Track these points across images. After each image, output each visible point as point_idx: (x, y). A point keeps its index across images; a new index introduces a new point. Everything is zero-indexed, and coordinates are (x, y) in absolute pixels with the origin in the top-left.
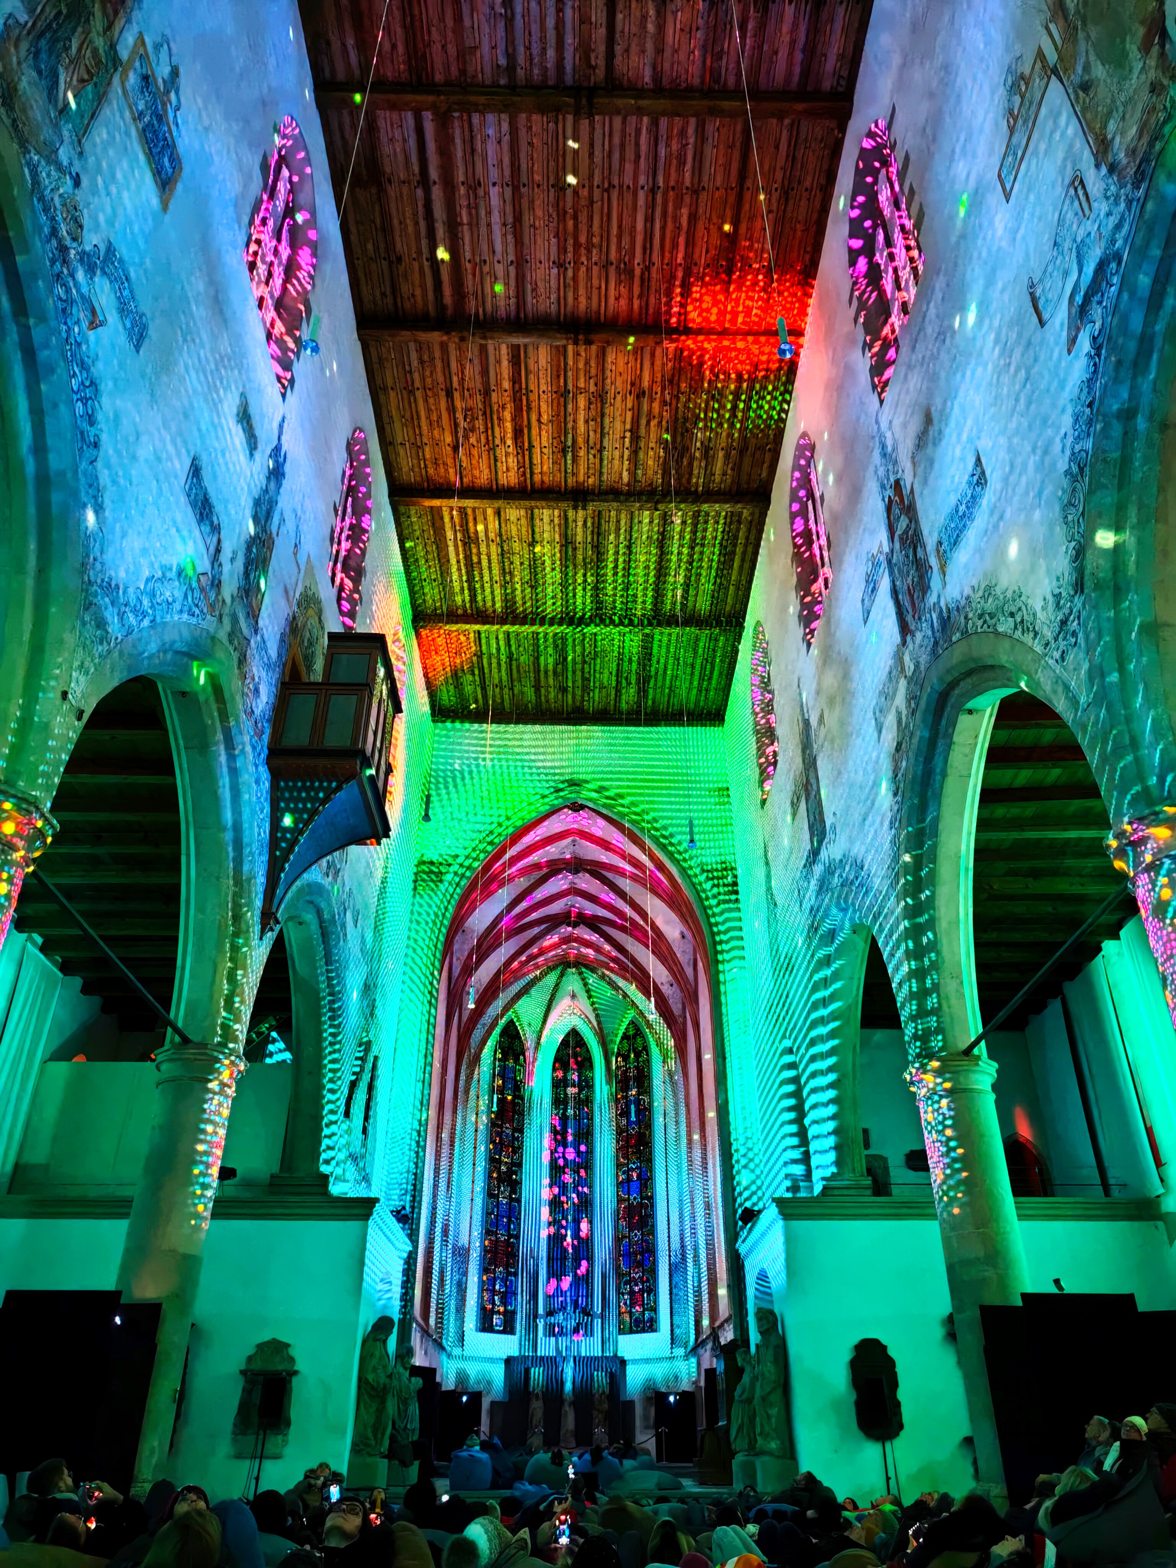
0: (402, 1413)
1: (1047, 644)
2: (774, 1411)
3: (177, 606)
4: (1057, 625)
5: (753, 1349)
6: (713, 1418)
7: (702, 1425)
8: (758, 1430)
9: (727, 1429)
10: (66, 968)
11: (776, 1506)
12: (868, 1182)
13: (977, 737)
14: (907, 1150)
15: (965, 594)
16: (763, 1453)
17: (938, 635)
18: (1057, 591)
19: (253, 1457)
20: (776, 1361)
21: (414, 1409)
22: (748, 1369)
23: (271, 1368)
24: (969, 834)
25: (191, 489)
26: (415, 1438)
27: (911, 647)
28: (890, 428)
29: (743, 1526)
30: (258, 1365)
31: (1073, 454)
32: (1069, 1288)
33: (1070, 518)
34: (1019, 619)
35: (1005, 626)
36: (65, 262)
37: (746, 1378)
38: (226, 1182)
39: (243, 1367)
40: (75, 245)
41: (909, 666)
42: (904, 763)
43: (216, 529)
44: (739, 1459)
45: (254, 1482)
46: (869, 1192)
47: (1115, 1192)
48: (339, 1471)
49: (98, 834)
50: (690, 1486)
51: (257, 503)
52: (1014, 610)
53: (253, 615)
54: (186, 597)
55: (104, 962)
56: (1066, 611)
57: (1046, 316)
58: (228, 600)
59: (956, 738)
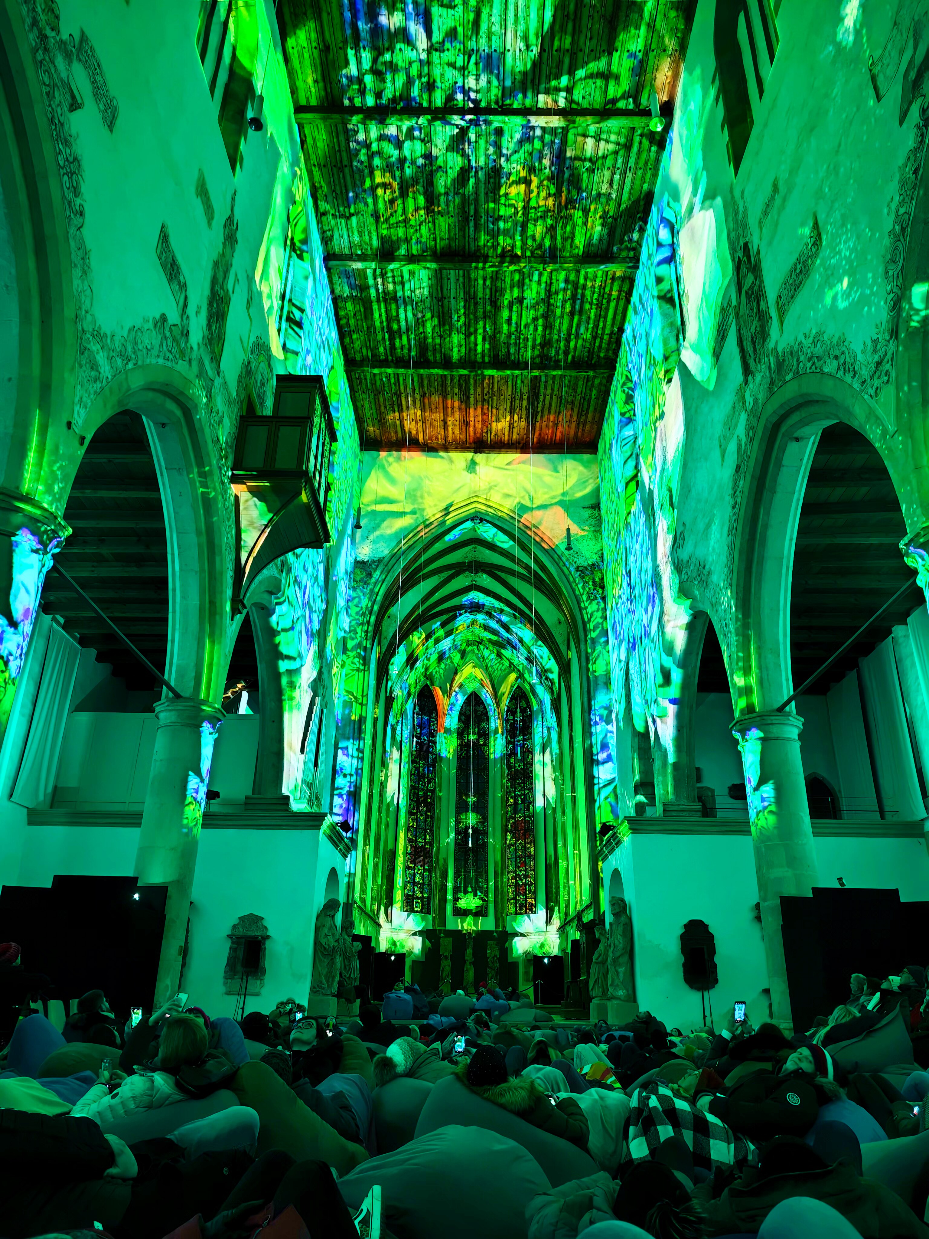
0: (347, 966)
1: (864, 382)
2: (621, 970)
3: (155, 352)
4: (873, 366)
5: (607, 926)
6: (576, 973)
7: (568, 979)
8: (609, 983)
9: (586, 982)
10: (83, 642)
11: (623, 1033)
12: (698, 806)
13: (801, 460)
14: (730, 785)
15: (799, 340)
16: (613, 998)
17: (774, 375)
18: (875, 337)
19: (239, 994)
20: (624, 935)
21: (356, 963)
22: (603, 940)
23: (250, 934)
24: (791, 540)
25: (161, 253)
26: (357, 983)
27: (751, 386)
28: (742, 197)
29: (598, 1045)
30: (240, 932)
31: (897, 216)
32: (849, 885)
33: (891, 273)
34: (842, 361)
35: (830, 367)
36: (46, 50)
37: (601, 947)
38: (212, 801)
39: (230, 933)
40: (53, 34)
41: (749, 399)
42: (742, 482)
43: (183, 287)
44: (595, 1001)
45: (240, 1011)
46: (699, 814)
47: (888, 816)
48: (301, 1003)
49: (102, 537)
50: (558, 1019)
51: (216, 264)
52: (837, 353)
53: (216, 359)
54: (161, 344)
55: (112, 637)
56: (881, 353)
57: (882, 92)
58: (195, 347)
59: (785, 462)
